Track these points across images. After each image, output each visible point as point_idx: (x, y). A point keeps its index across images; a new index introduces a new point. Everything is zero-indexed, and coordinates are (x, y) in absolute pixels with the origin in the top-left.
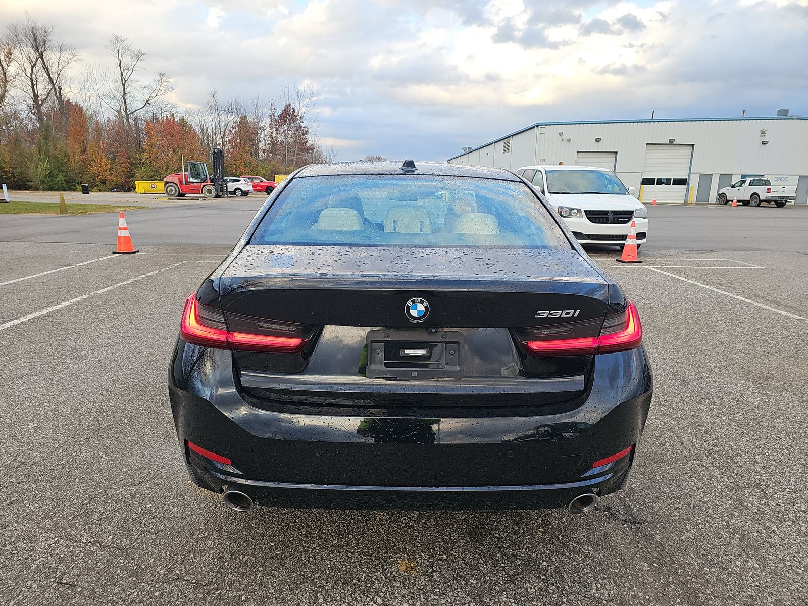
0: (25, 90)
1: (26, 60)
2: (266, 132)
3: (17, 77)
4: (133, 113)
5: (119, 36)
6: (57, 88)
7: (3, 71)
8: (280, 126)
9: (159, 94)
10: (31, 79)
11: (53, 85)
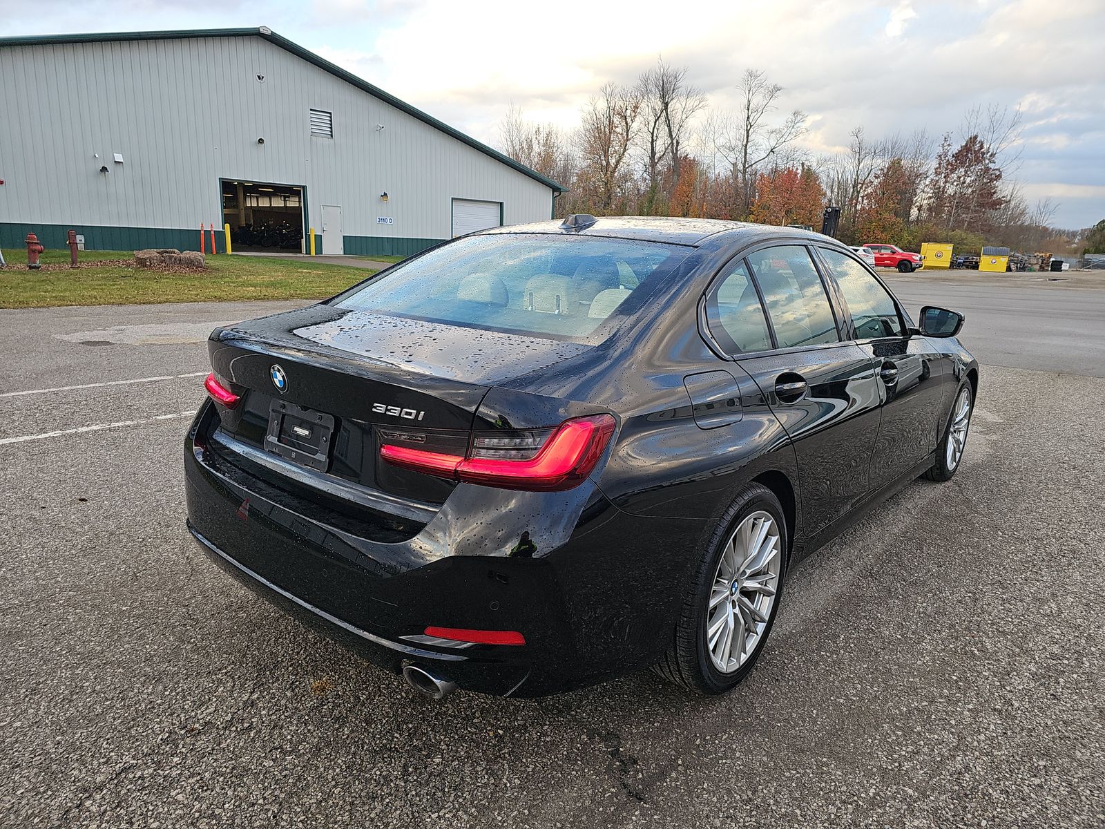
0: (645, 147)
1: (652, 113)
2: (928, 180)
3: (639, 133)
4: (752, 165)
5: (754, 71)
6: (675, 141)
7: (627, 128)
8: (952, 171)
9: (788, 139)
10: (653, 134)
11: (672, 140)
